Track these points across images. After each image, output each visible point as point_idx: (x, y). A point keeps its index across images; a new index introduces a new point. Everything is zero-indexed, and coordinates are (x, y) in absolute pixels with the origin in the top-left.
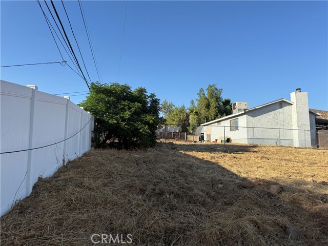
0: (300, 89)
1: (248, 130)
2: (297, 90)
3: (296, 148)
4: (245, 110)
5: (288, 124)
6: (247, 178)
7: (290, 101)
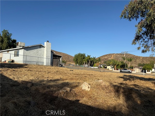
0: (48, 41)
1: (23, 57)
2: (47, 41)
3: (44, 66)
4: (23, 46)
5: (42, 55)
6: (17, 81)
7: (44, 45)
